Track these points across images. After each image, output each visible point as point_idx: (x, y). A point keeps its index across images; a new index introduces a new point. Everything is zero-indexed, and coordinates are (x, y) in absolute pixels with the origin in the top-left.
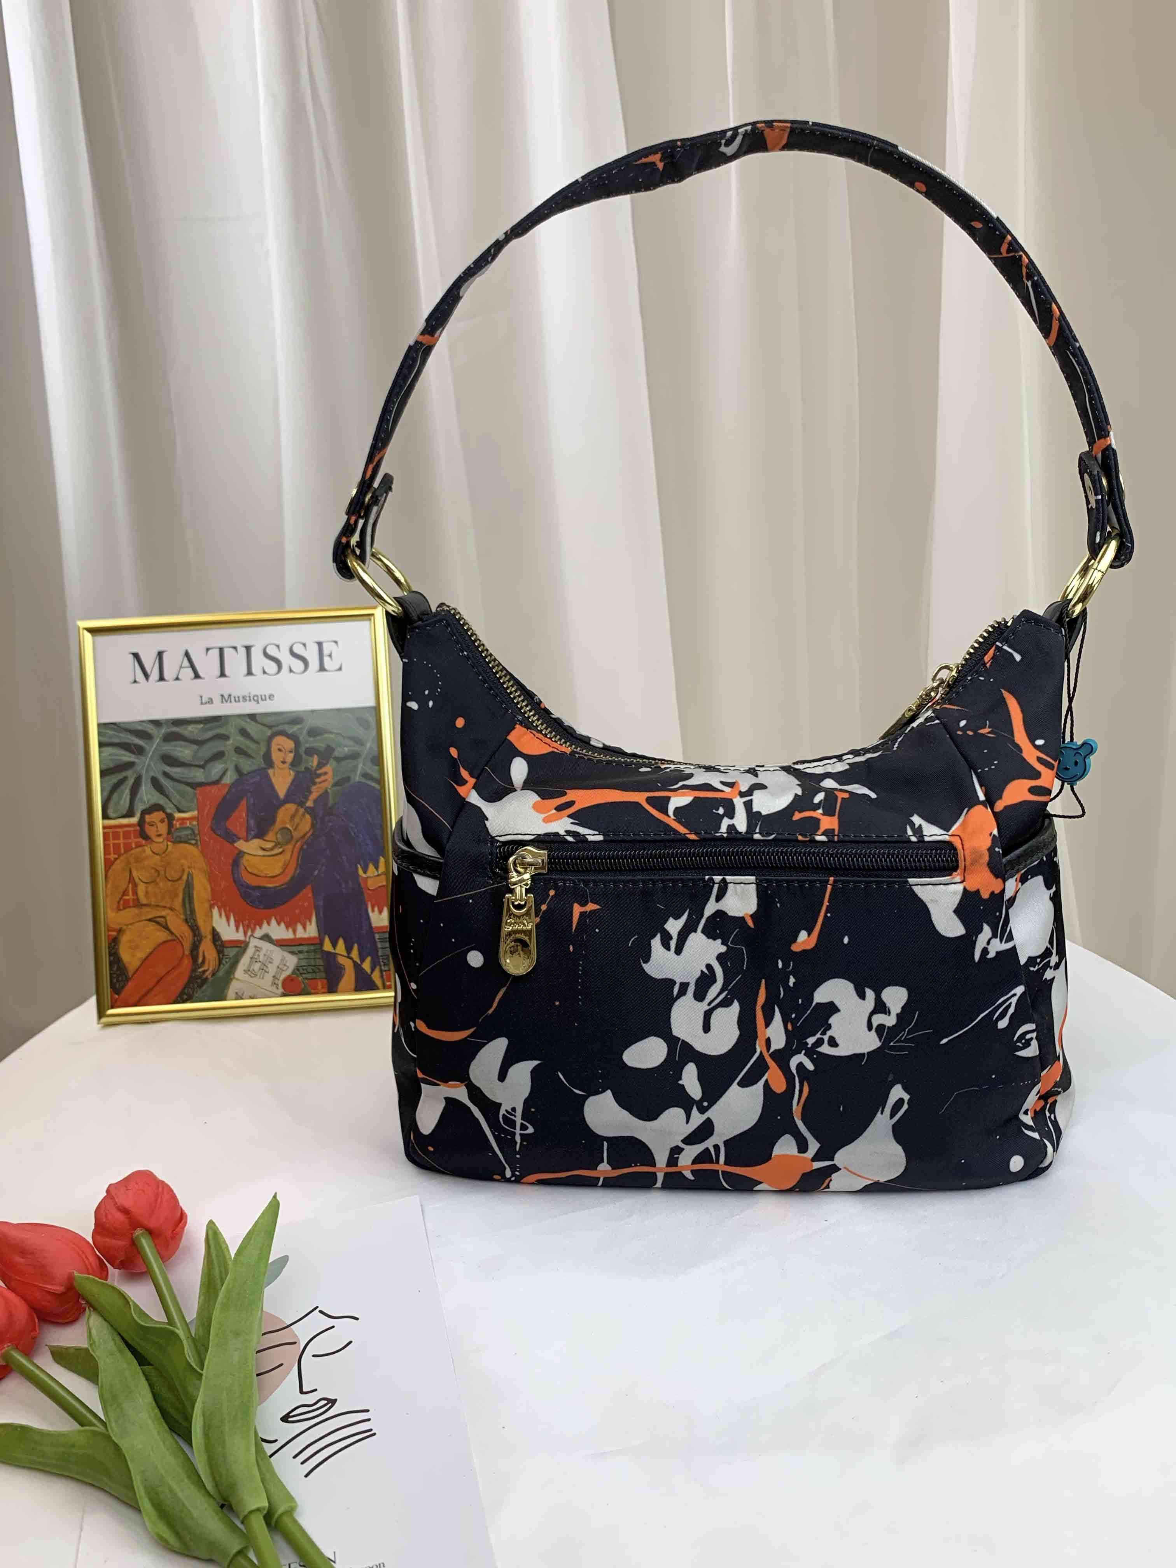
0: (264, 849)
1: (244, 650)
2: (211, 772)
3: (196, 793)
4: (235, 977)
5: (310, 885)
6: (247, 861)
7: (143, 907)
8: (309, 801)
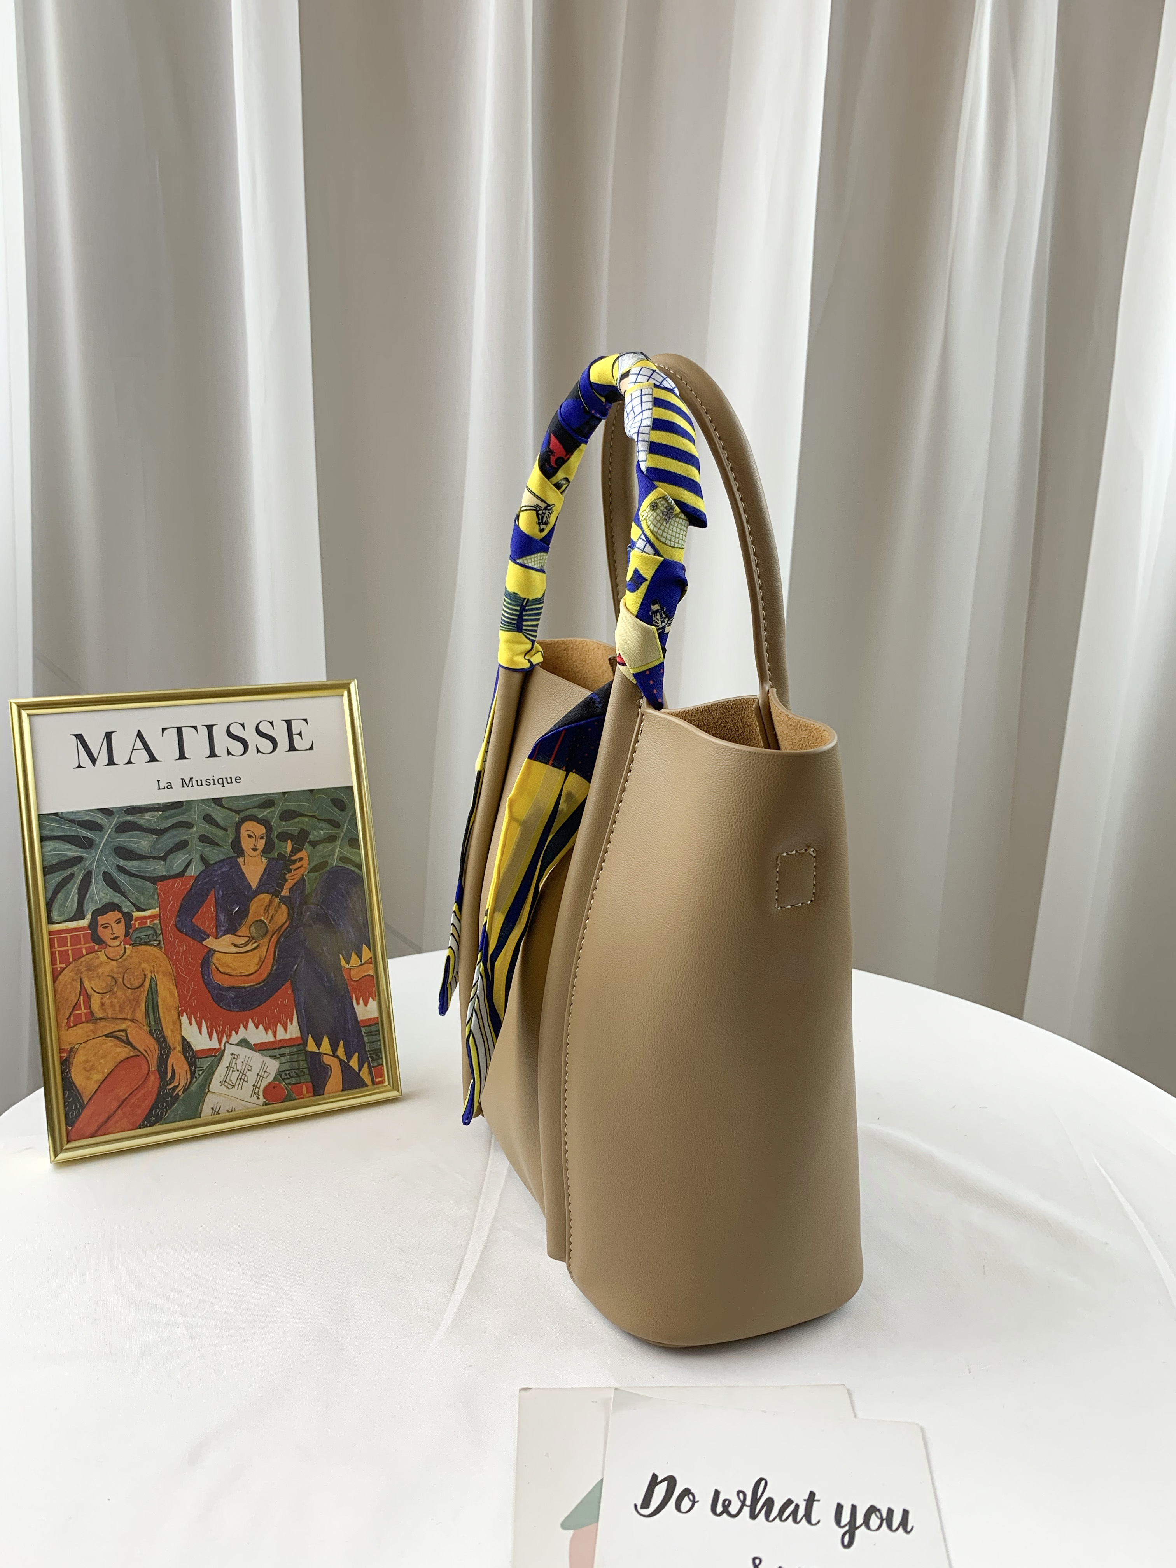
0: (236, 946)
1: (205, 729)
2: (173, 864)
3: (157, 888)
4: (210, 1090)
5: (290, 980)
6: (218, 959)
7: (99, 1021)
8: (284, 890)
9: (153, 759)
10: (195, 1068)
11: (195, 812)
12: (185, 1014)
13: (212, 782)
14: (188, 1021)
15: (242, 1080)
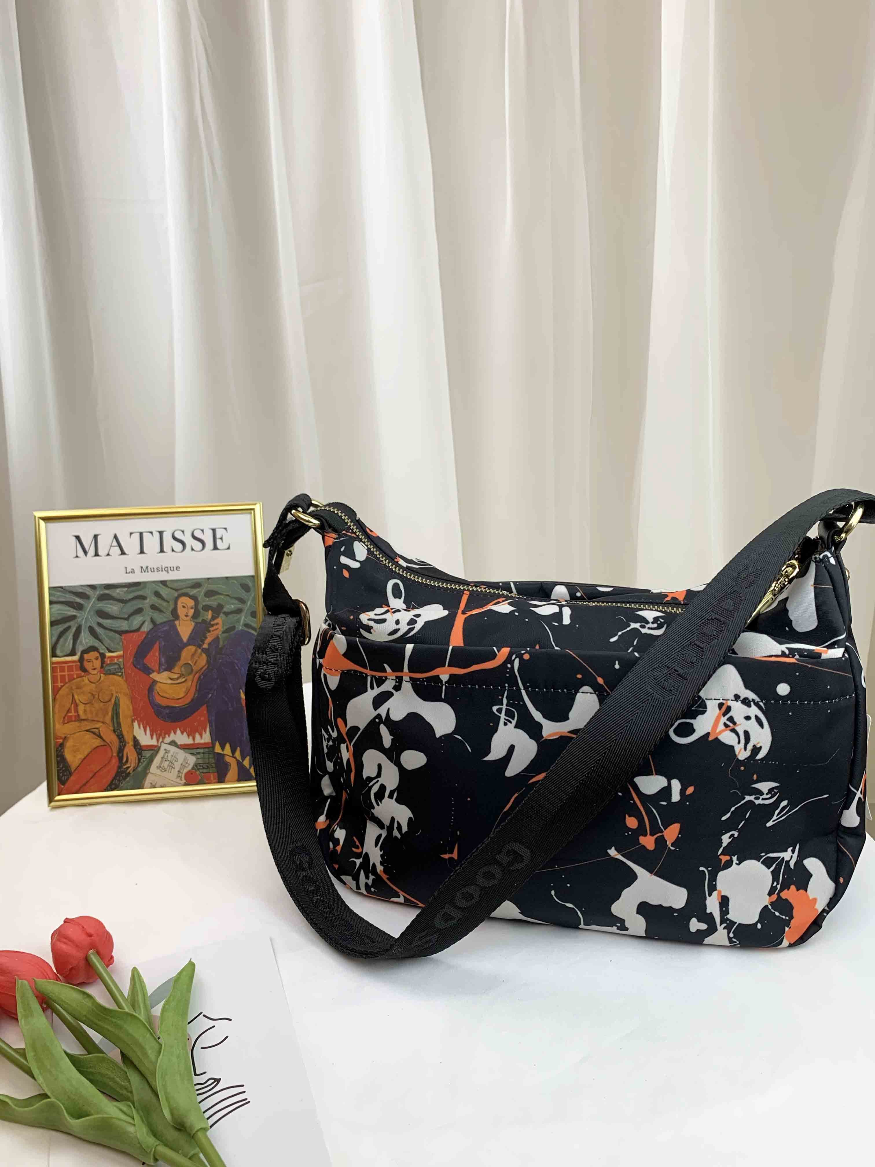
0: (171, 679)
1: (158, 534)
2: (133, 623)
3: (122, 638)
4: (150, 771)
5: (206, 705)
6: (159, 688)
8: (205, 644)
9: (123, 553)
11: (148, 589)
12: (136, 722)
13: (160, 569)
15: (171, 768)
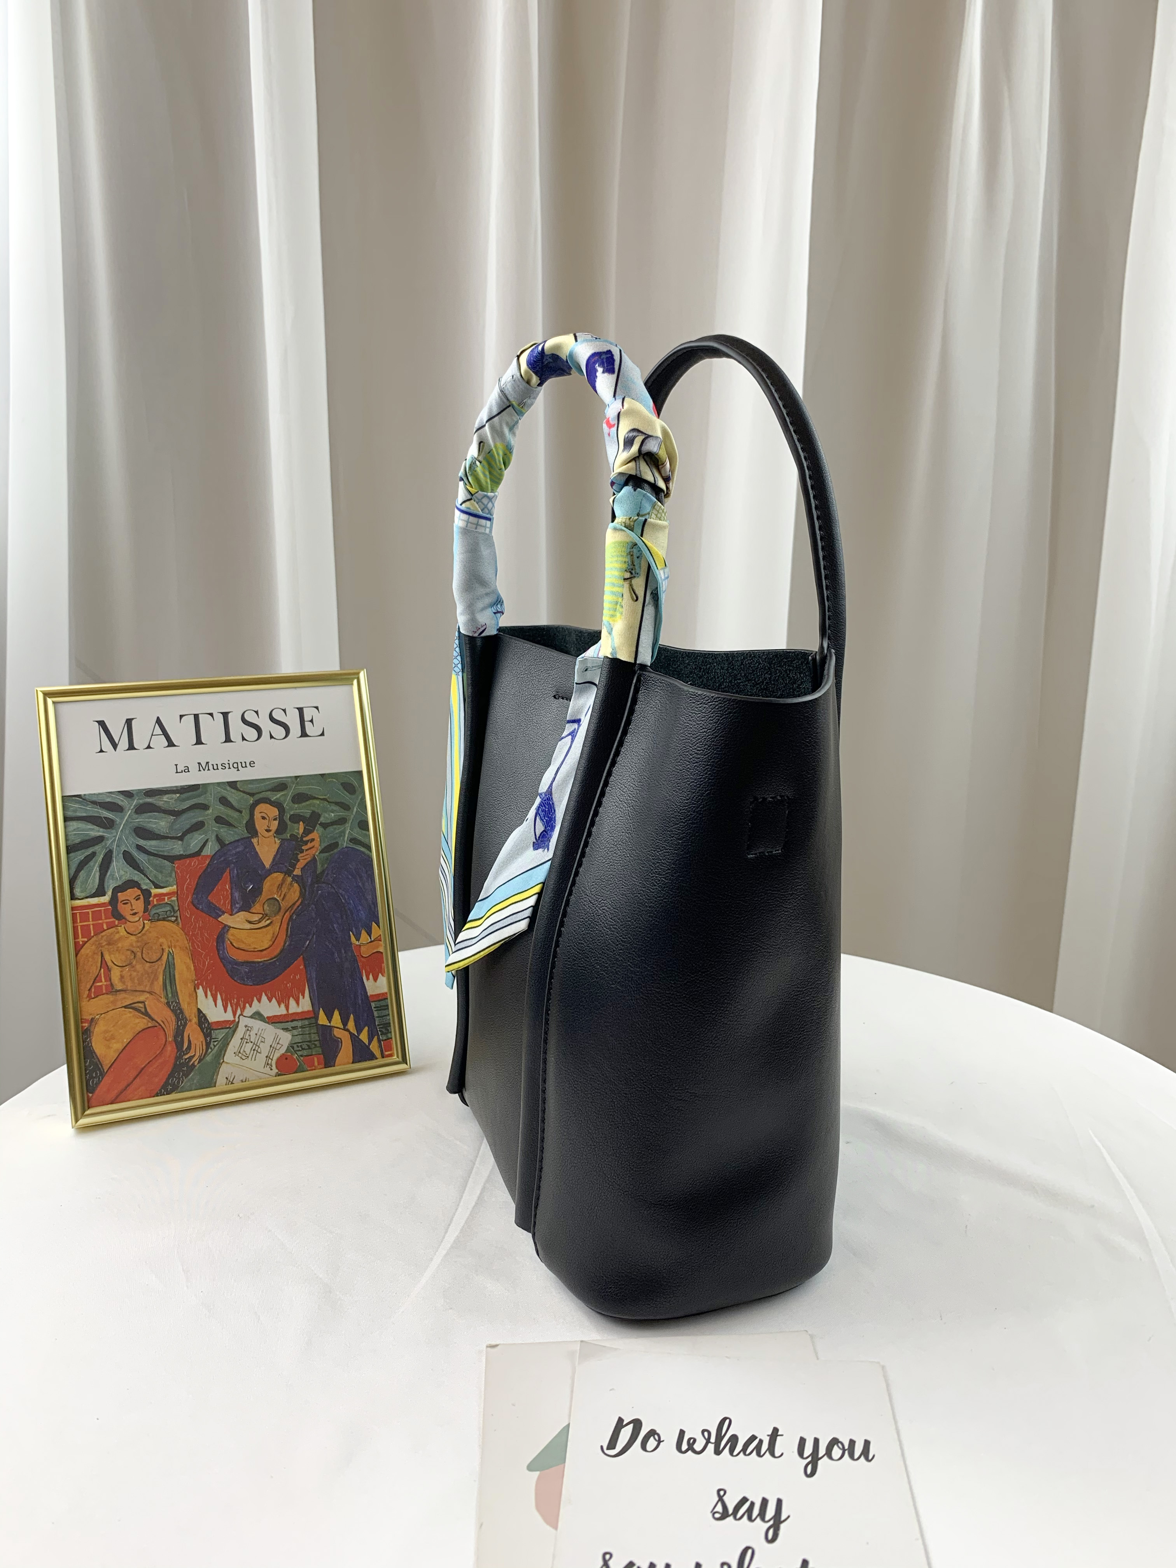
0: (250, 922)
1: (221, 716)
2: (191, 844)
3: (174, 867)
4: (225, 1060)
5: (302, 956)
6: (232, 935)
7: (118, 993)
8: (296, 870)
9: (171, 744)
10: (210, 1040)
11: (211, 794)
12: (201, 987)
13: (227, 766)
14: (204, 994)
15: (255, 1052)
